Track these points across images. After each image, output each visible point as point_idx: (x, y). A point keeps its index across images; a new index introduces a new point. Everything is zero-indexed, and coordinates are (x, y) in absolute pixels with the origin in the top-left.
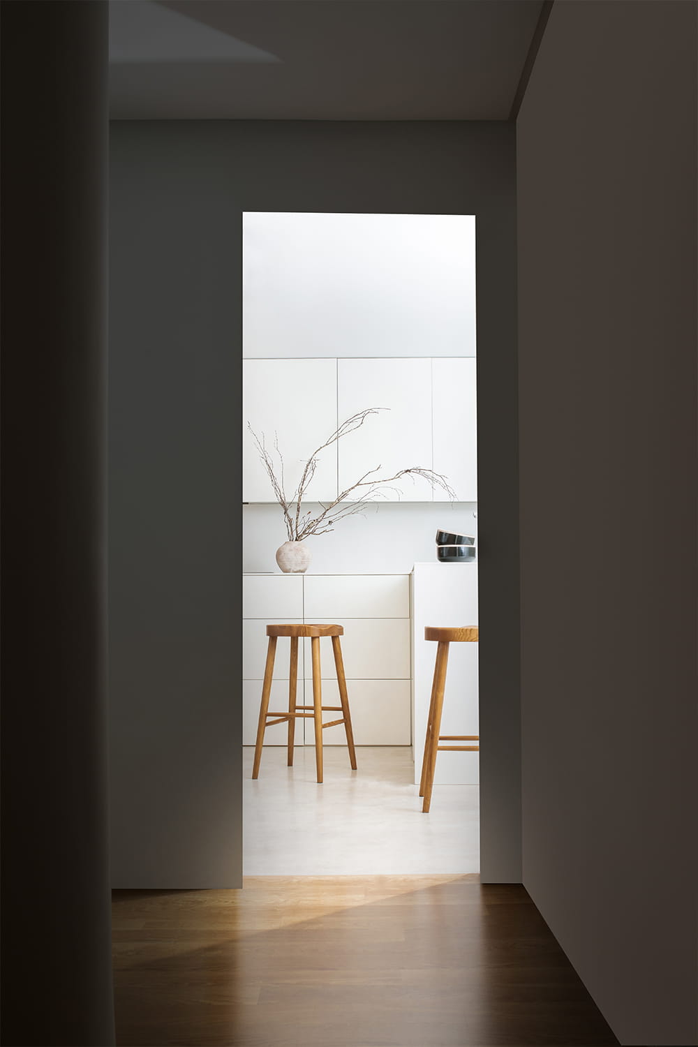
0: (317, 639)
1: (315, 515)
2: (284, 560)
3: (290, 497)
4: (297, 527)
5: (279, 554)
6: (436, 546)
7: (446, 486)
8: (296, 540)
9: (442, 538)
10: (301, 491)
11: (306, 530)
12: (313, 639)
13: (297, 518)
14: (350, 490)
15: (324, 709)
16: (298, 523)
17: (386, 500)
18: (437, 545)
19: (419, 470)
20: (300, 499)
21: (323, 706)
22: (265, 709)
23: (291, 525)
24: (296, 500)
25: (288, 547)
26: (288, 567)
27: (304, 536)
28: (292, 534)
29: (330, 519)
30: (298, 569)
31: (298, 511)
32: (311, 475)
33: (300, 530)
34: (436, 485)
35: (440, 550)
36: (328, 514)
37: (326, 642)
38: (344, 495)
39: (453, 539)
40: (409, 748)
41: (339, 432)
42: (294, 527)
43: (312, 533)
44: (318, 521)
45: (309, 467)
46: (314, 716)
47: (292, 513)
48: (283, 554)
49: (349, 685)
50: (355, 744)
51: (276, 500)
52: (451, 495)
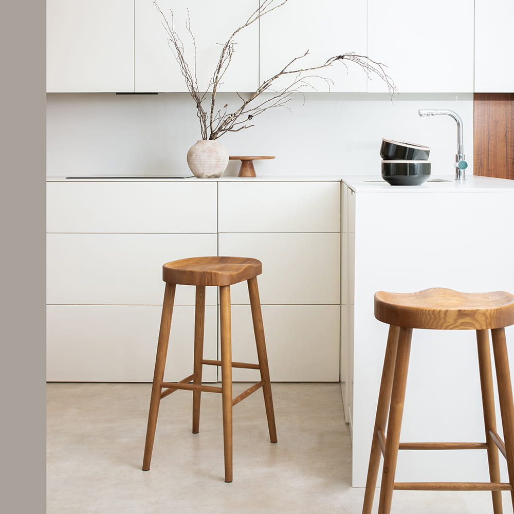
0: (226, 288)
1: (234, 108)
2: (197, 163)
3: (203, 86)
4: (211, 123)
5: (190, 156)
6: (380, 160)
7: (384, 77)
8: (211, 138)
9: (388, 150)
10: (216, 82)
11: (221, 127)
12: (222, 288)
13: (212, 112)
14: (273, 79)
15: (235, 365)
16: (213, 119)
17: (314, 91)
18: (382, 159)
19: (354, 57)
20: (215, 90)
21: (233, 361)
22: (160, 377)
23: (204, 122)
24: (211, 90)
25: (200, 148)
26: (201, 171)
27: (220, 133)
28: (206, 130)
29: (250, 113)
30: (212, 173)
31: (213, 104)
32: (228, 60)
33: (215, 126)
34: (372, 74)
35: (386, 168)
36: (248, 107)
37: (240, 291)
38: (266, 85)
39: (403, 152)
40: (336, 387)
41: (261, 9)
42: (208, 123)
43: (229, 129)
44: (235, 116)
45: (226, 52)
46: (222, 391)
47: (206, 106)
48: (194, 156)
49: (265, 311)
50: (271, 380)
51: (186, 89)
52: (390, 86)
